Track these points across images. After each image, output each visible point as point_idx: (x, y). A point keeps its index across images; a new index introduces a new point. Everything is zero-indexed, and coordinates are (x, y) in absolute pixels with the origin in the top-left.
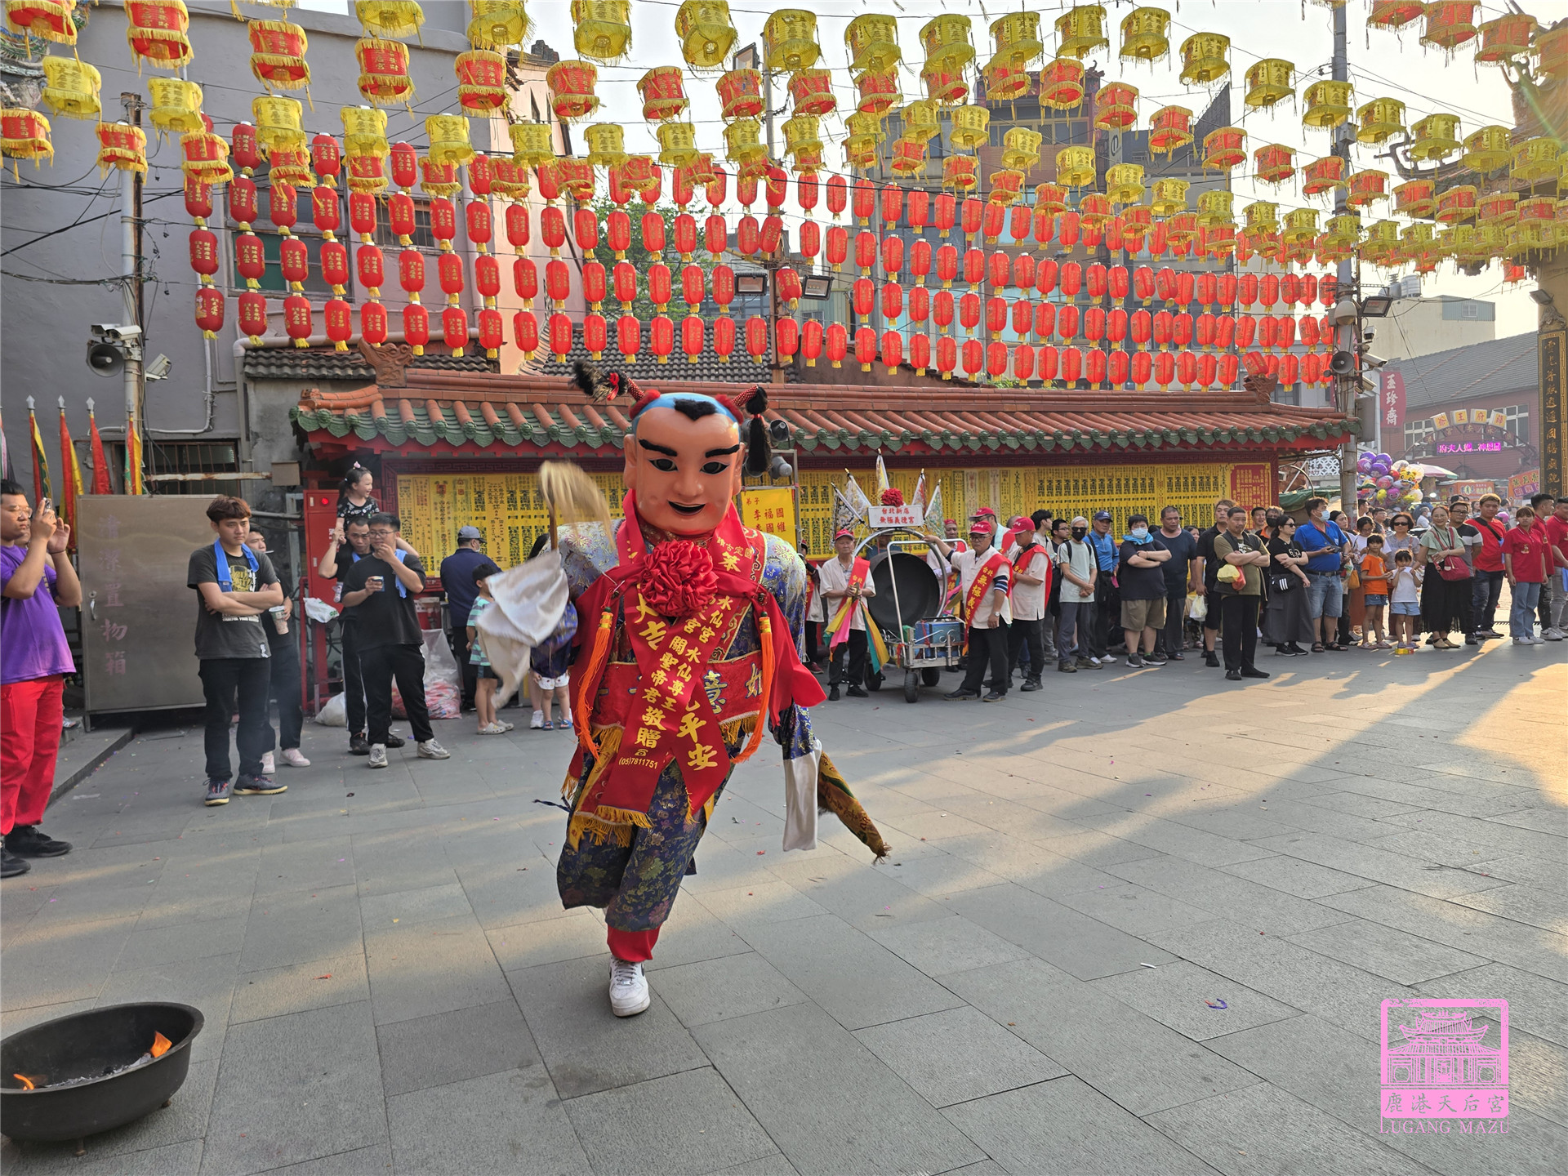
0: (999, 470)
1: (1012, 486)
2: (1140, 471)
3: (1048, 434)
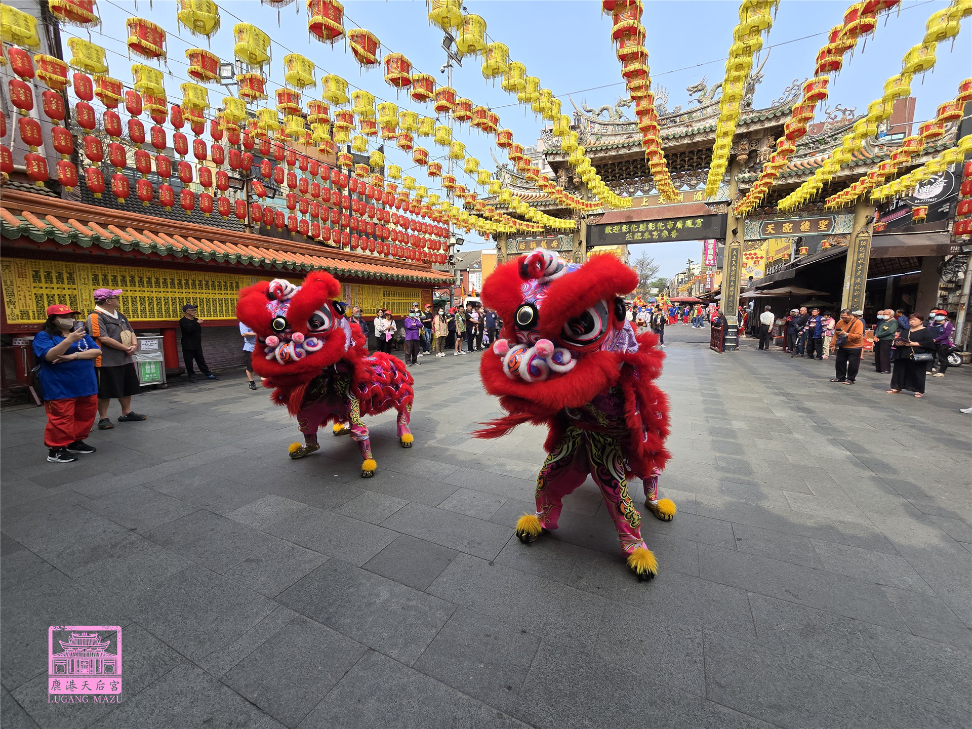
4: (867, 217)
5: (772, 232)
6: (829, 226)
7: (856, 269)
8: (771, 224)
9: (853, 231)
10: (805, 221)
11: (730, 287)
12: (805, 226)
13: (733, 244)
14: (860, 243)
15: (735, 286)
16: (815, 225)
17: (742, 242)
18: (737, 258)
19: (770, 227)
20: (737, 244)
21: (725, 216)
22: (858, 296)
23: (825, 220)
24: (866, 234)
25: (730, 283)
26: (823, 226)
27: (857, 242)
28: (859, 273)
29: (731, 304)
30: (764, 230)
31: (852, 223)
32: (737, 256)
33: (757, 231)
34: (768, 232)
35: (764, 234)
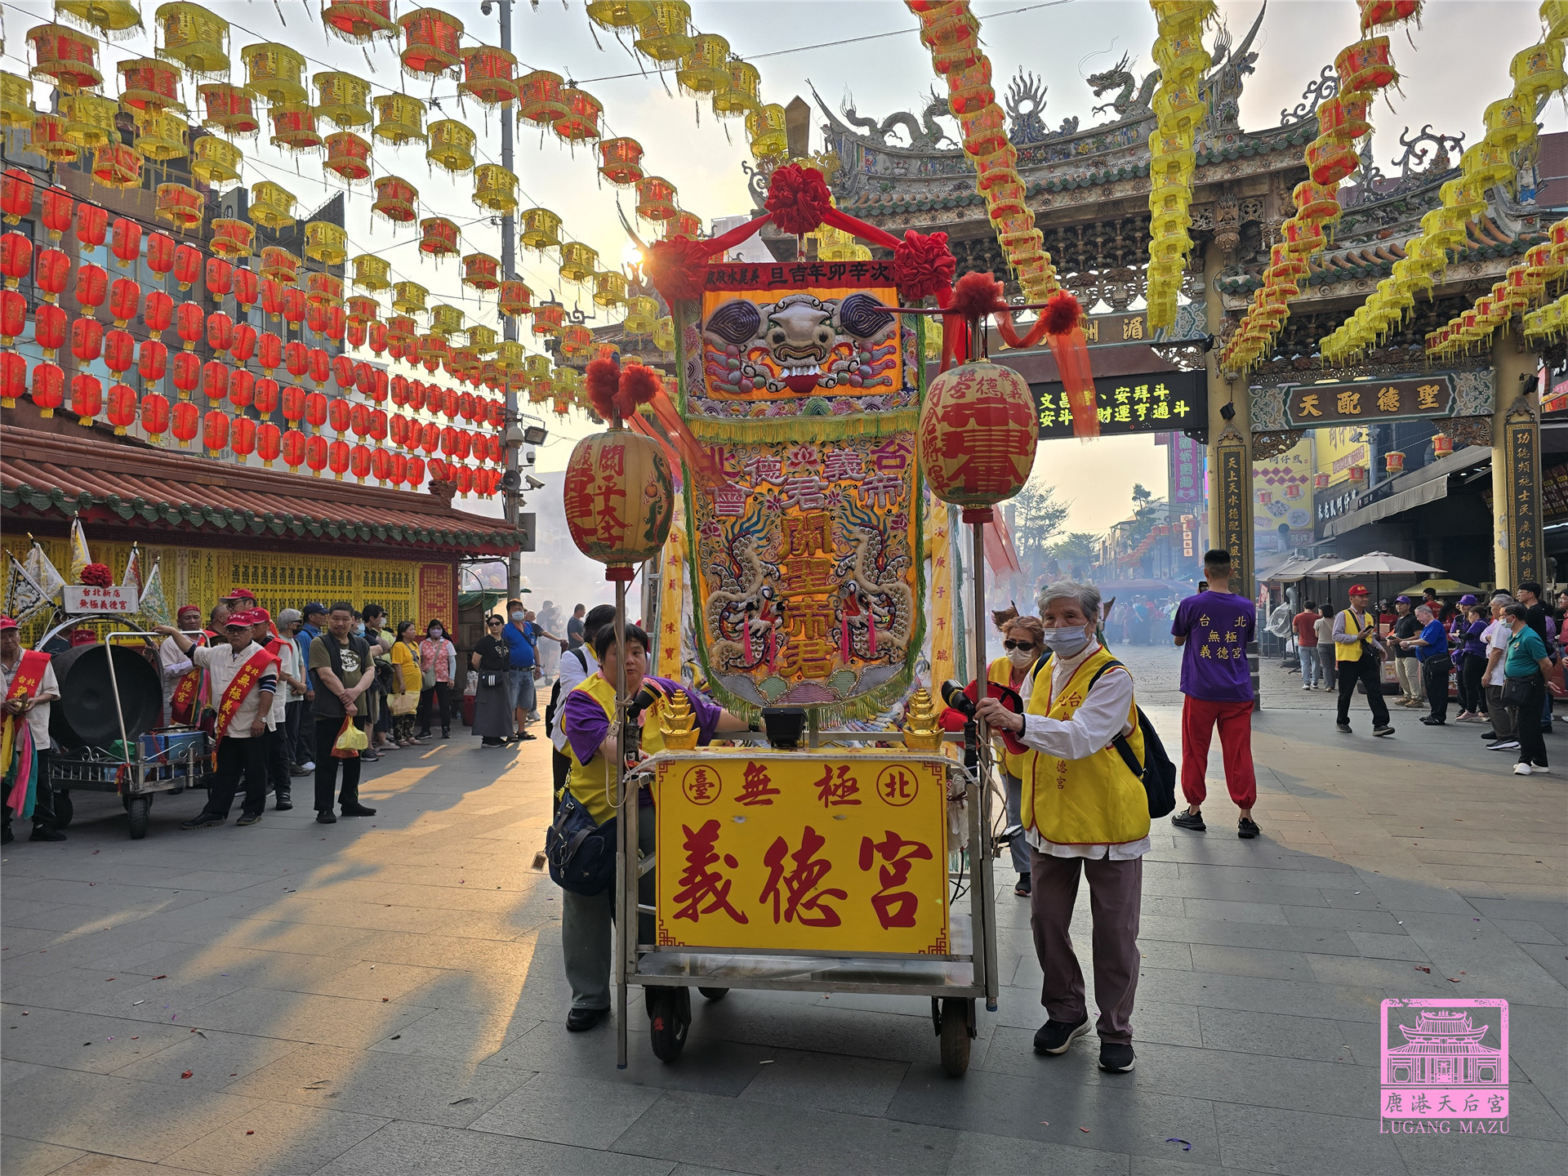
0: (188, 549)
1: (203, 570)
2: (338, 564)
3: (258, 516)
4: (1525, 377)
5: (1315, 412)
6: (1442, 397)
7: (1519, 499)
8: (1309, 393)
9: (1499, 408)
10: (1387, 385)
12: (1389, 399)
13: (1226, 443)
14: (1518, 439)
16: (1409, 396)
17: (1246, 435)
18: (1238, 476)
19: (1309, 402)
20: (1235, 442)
21: (1201, 376)
23: (1432, 384)
24: (1528, 418)
25: (1229, 538)
26: (1429, 399)
27: (1512, 434)
28: (1527, 508)
30: (1296, 408)
31: (1491, 391)
32: (1237, 471)
33: (1279, 410)
34: (1305, 413)
35: (1297, 418)
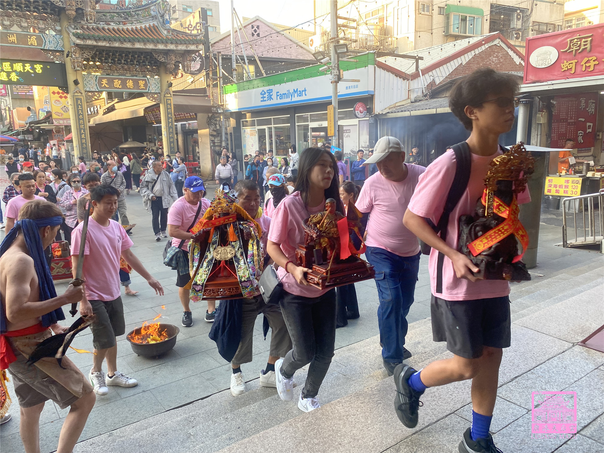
4: (168, 82)
5: (107, 86)
6: (146, 85)
7: (168, 121)
8: (104, 78)
9: (161, 91)
10: (129, 79)
11: (81, 134)
12: (130, 84)
13: (76, 94)
14: (167, 102)
15: (85, 134)
16: (136, 83)
17: (83, 92)
18: (82, 107)
19: (104, 81)
20: (79, 94)
21: (63, 66)
22: (173, 142)
23: (143, 80)
24: (169, 95)
25: (80, 131)
26: (142, 86)
27: (165, 100)
28: (170, 124)
29: (85, 151)
30: (100, 84)
31: (159, 85)
32: (81, 105)
33: (94, 84)
34: (103, 86)
35: (101, 87)
